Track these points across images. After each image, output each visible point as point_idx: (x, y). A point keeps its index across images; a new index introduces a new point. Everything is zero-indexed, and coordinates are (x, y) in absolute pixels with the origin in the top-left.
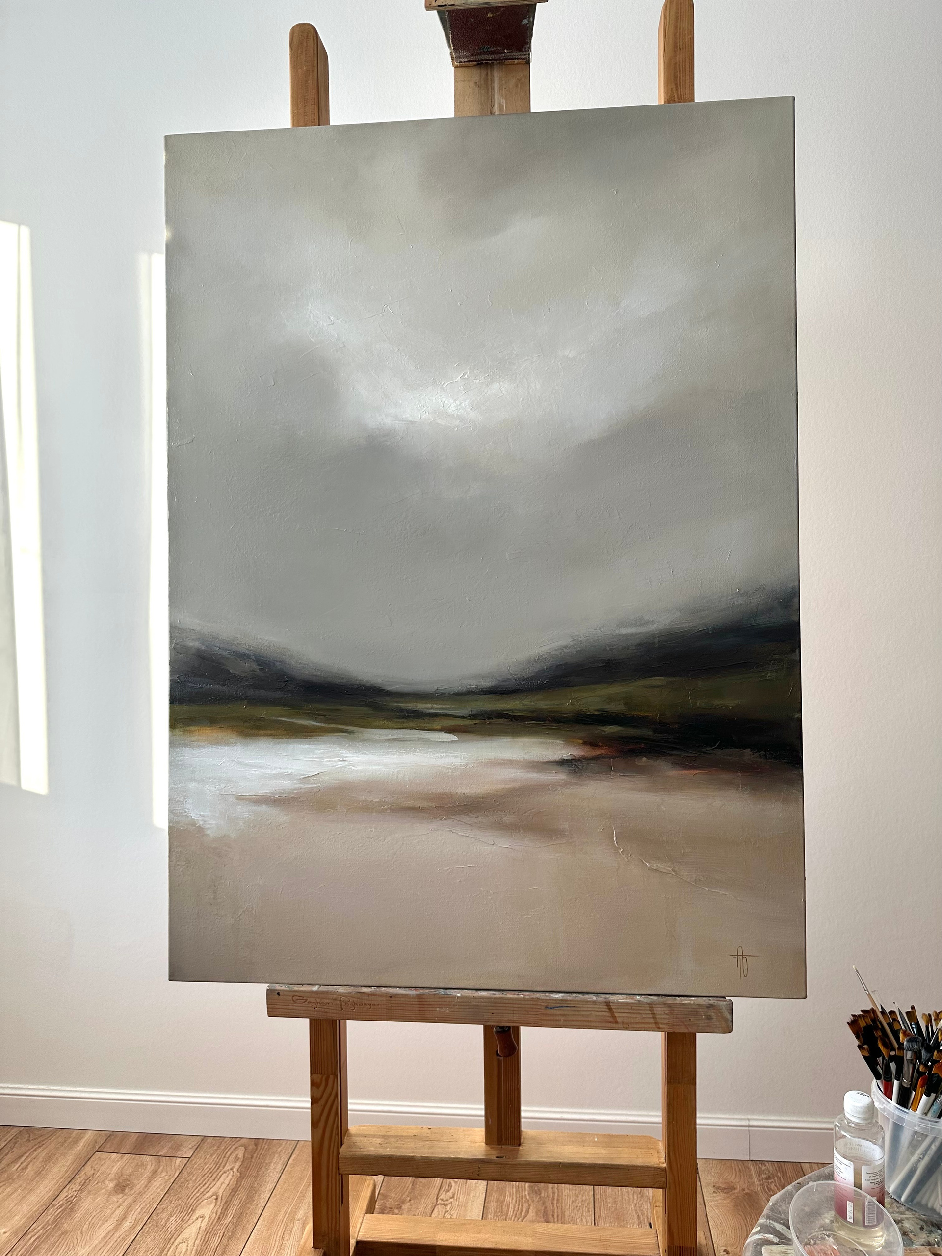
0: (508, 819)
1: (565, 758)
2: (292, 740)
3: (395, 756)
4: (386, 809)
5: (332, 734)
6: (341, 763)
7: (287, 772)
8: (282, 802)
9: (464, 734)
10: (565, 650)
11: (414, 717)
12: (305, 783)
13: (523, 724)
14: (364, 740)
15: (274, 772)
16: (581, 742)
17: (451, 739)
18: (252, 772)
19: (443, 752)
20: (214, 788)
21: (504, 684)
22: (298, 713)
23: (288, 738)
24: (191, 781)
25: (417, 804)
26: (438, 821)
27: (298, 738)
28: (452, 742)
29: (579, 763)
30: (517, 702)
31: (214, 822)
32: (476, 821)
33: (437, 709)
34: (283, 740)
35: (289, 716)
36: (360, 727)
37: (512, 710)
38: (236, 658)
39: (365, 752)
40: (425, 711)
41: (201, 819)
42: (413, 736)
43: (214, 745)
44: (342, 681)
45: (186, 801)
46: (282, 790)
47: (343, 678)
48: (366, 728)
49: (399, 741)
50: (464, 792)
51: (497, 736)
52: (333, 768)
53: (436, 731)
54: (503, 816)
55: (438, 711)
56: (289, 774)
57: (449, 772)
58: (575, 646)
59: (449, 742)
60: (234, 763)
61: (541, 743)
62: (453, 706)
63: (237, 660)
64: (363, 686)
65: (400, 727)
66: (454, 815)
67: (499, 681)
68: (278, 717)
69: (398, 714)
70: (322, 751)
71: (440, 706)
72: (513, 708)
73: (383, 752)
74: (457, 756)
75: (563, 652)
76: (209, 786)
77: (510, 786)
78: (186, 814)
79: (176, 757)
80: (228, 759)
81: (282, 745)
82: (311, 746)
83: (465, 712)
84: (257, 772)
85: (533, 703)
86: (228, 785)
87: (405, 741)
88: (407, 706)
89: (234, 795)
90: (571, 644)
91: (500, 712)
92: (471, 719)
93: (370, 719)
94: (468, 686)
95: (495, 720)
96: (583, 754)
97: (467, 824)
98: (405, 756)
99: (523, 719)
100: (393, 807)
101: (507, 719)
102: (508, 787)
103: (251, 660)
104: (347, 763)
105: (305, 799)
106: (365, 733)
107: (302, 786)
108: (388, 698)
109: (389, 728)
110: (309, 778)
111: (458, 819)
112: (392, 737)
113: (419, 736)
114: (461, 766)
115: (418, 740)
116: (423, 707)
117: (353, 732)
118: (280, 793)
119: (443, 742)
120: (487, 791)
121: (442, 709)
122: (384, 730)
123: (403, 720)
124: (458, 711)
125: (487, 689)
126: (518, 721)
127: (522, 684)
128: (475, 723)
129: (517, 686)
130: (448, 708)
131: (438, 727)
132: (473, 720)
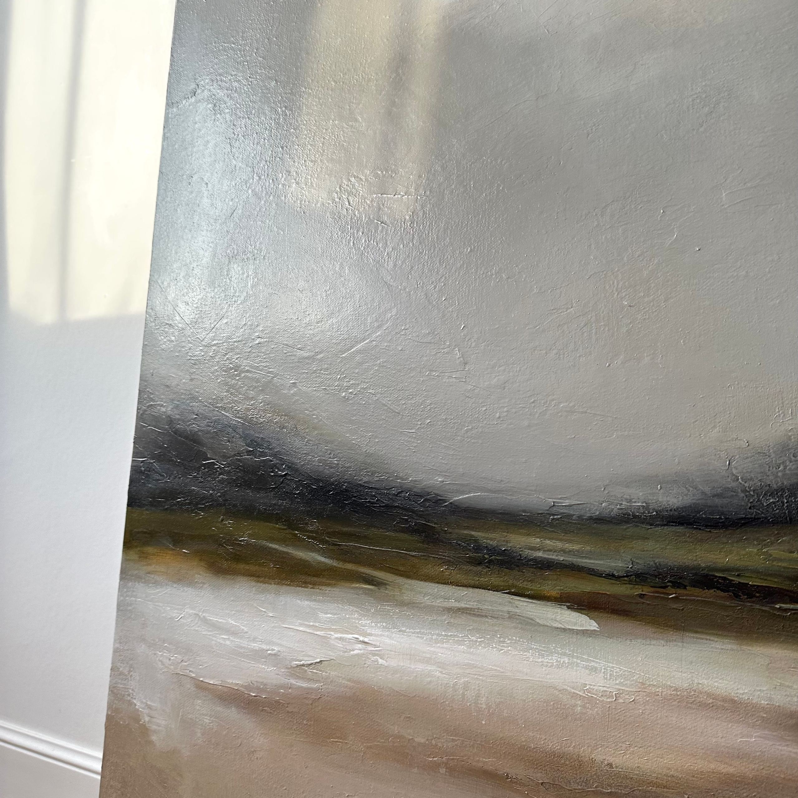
2: (284, 587)
3: (462, 648)
4: (438, 765)
5: (347, 584)
7: (273, 650)
8: (260, 709)
9: (613, 616)
11: (501, 564)
12: (298, 677)
13: (766, 609)
14: (402, 604)
15: (253, 645)
17: (582, 625)
18: (222, 642)
19: (565, 654)
24: (140, 642)
25: (504, 767)
27: (293, 586)
28: (585, 633)
30: (753, 550)
31: (163, 723)
33: (550, 551)
34: (270, 586)
35: (283, 541)
36: (397, 574)
37: (738, 570)
39: (404, 629)
40: (527, 552)
41: (146, 711)
42: (500, 608)
44: (371, 479)
45: (131, 676)
46: (262, 683)
48: (408, 577)
49: (470, 614)
50: (611, 760)
51: (696, 632)
52: (347, 654)
53: (549, 603)
55: (553, 556)
56: (275, 655)
57: (576, 705)
59: (578, 632)
60: (198, 619)
62: (587, 548)
65: (472, 583)
68: (267, 541)
69: (471, 554)
70: (329, 615)
72: (739, 564)
73: (438, 635)
74: (596, 669)
76: (162, 655)
78: (129, 698)
79: (127, 596)
80: (191, 611)
81: (268, 595)
82: (312, 604)
83: (616, 564)
84: (228, 643)
86: (185, 658)
87: (482, 616)
88: (487, 539)
89: (192, 678)
91: (705, 572)
92: (630, 582)
93: (416, 561)
94: (625, 503)
95: (691, 590)
98: (481, 651)
100: (451, 764)
101: (722, 590)
104: (370, 648)
105: (297, 710)
106: (407, 590)
107: (293, 681)
108: (451, 519)
109: (452, 583)
110: (306, 668)
112: (458, 605)
113: (511, 609)
114: (605, 694)
115: (510, 617)
116: (522, 545)
117: (385, 584)
118: (258, 688)
119: (565, 630)
121: (563, 551)
122: (441, 586)
123: (479, 568)
124: (600, 560)
125: (671, 513)
126: (754, 599)
127: (765, 504)
128: (641, 594)
129: (750, 508)
130: (578, 551)
131: (554, 593)
132: (637, 587)
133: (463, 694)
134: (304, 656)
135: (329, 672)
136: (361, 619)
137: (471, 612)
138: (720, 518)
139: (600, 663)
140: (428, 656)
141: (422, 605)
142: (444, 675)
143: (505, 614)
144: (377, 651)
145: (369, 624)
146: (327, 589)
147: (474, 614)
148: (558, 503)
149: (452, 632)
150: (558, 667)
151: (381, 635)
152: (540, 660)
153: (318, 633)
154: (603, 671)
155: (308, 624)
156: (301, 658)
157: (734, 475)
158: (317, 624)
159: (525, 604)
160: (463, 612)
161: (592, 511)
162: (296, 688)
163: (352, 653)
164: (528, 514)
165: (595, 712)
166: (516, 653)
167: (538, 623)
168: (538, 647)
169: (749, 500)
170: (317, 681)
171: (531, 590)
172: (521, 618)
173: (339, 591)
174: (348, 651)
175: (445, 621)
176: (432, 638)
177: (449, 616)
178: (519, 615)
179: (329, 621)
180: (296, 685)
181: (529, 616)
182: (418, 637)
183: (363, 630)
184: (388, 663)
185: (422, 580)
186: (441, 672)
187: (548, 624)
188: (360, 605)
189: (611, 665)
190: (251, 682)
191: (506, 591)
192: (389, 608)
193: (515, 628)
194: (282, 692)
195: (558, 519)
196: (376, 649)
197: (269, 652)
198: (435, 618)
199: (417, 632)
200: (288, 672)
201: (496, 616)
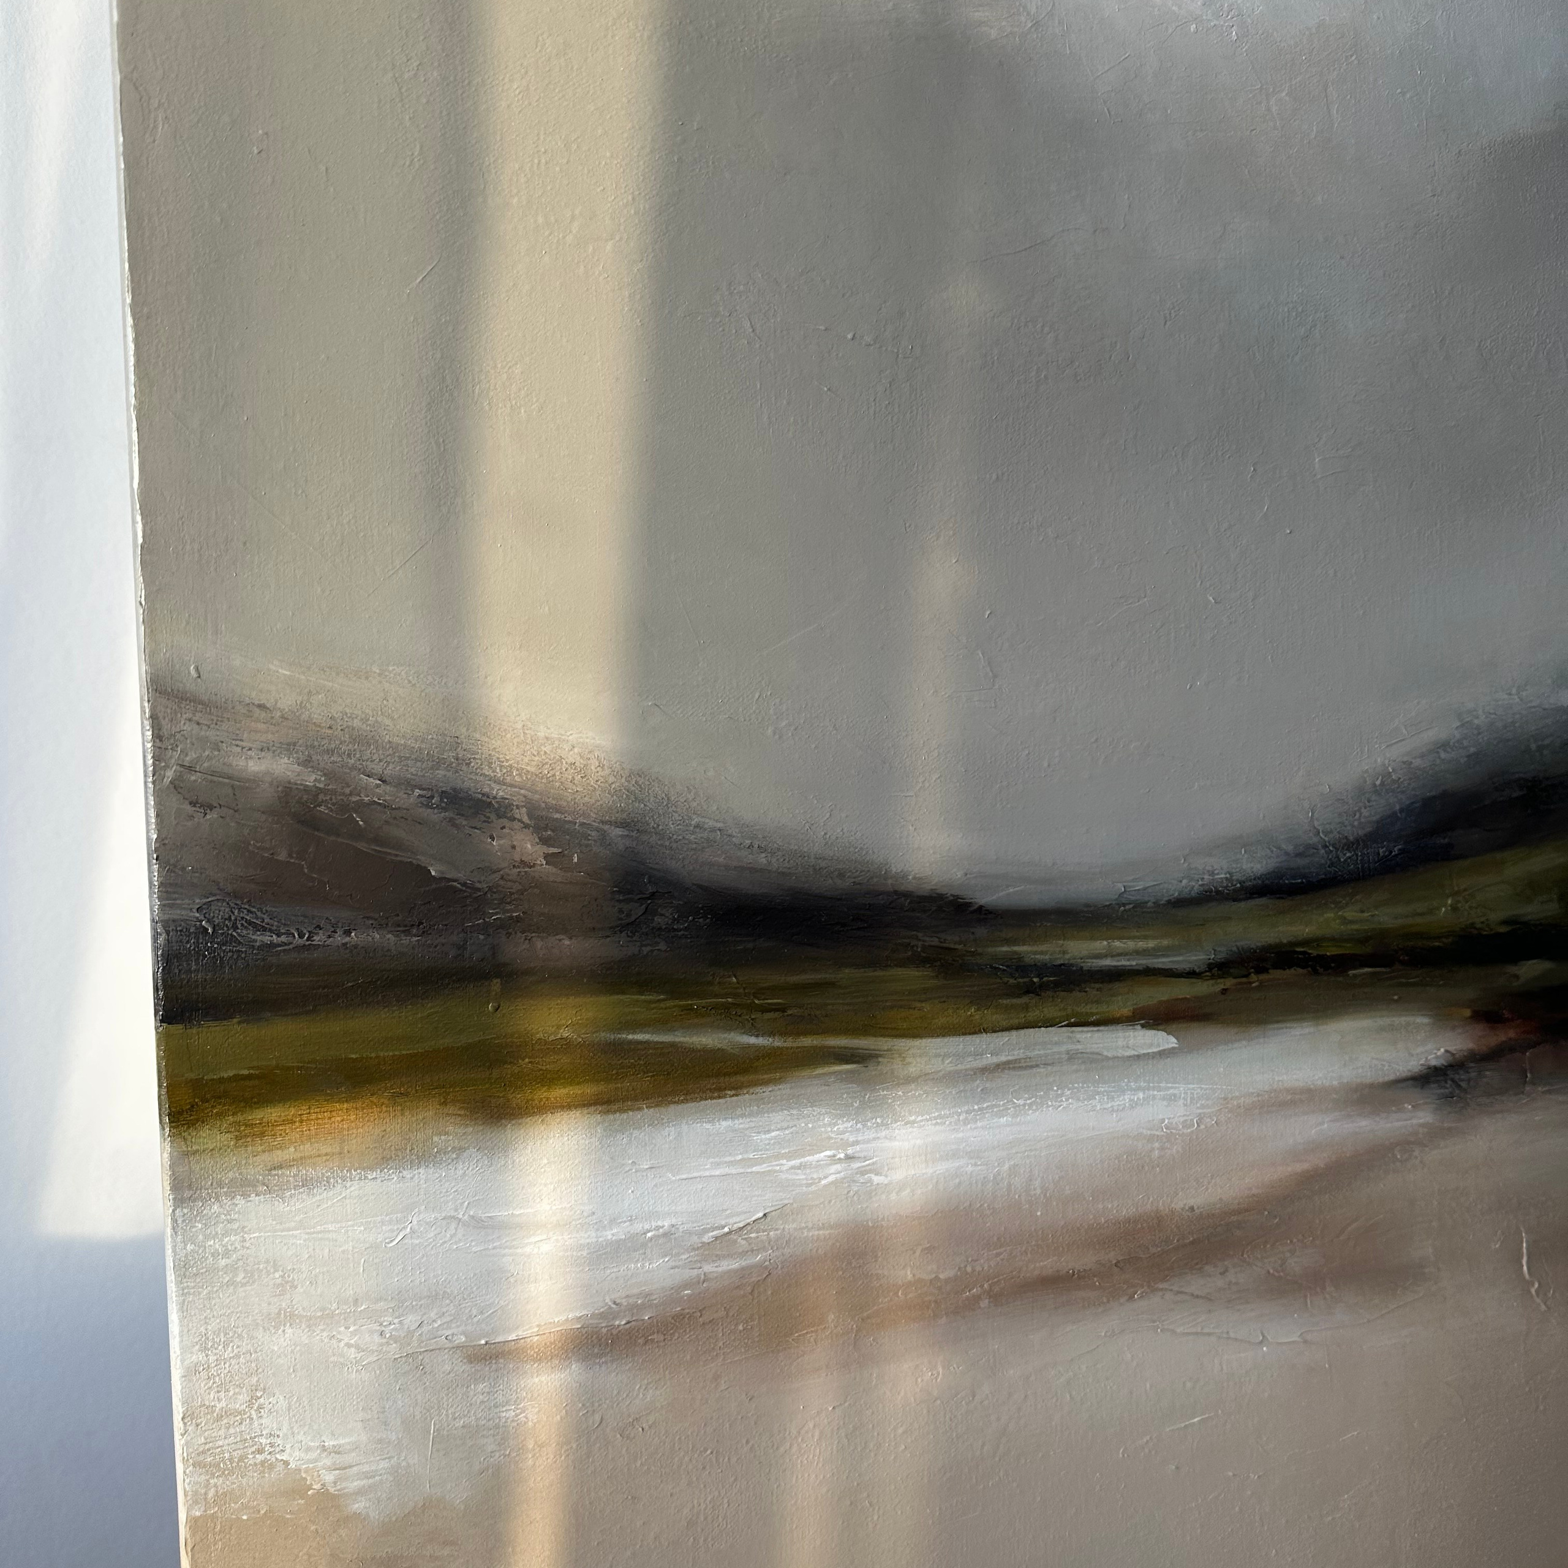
0: (1299, 1261)
1: (1434, 1063)
2: (672, 1108)
3: (1003, 1120)
4: (978, 1298)
5: (806, 1072)
6: (838, 1167)
7: (658, 1228)
8: (641, 1341)
9: (1195, 1024)
10: (1443, 755)
11: (1056, 985)
12: (719, 1257)
13: (1341, 979)
14: (909, 1080)
15: (609, 1235)
16: (1468, 1013)
19: (1139, 1089)
20: (376, 1338)
21: (1301, 862)
22: (690, 1009)
23: (657, 1106)
24: (277, 1328)
25: (1068, 1263)
26: (1121, 1304)
27: (693, 1100)
28: (1162, 1054)
29: (1461, 1072)
30: (1331, 915)
32: (1220, 1282)
33: (1121, 955)
34: (638, 1115)
35: (663, 1023)
36: (896, 1036)
37: (1316, 940)
38: (451, 820)
40: (1089, 963)
42: (1056, 1049)
43: (372, 1169)
44: (839, 882)
46: (638, 1296)
47: (841, 875)
48: (913, 1036)
49: (1014, 1068)
50: (1191, 1202)
51: (1278, 1022)
52: (813, 1188)
53: (1119, 1027)
54: (1288, 1254)
55: (1124, 962)
56: (665, 1235)
57: (1153, 1149)
58: (1465, 743)
60: (453, 1226)
61: (1382, 1029)
62: (1165, 942)
63: (454, 825)
64: (906, 895)
65: (1016, 1021)
66: (1164, 1279)
67: (1287, 853)
68: (620, 1030)
69: (1012, 981)
70: (773, 1134)
71: (1131, 945)
72: (1319, 933)
73: (968, 1112)
74: (1175, 1095)
75: (1438, 761)
77: (1306, 1166)
79: (207, 1237)
80: (431, 1217)
81: (636, 1133)
82: (739, 1124)
83: (1195, 958)
85: (1366, 914)
87: (1032, 1067)
88: (1035, 953)
89: (458, 1347)
90: (1458, 736)
91: (1287, 948)
92: (1213, 977)
93: (927, 1007)
94: (1206, 877)
95: (1276, 974)
96: (1471, 1045)
97: (1197, 1297)
98: (1032, 1116)
99: (1339, 964)
100: (996, 1289)
101: (1303, 968)
102: (1299, 1167)
103: (517, 825)
104: (856, 1165)
105: (722, 1313)
106: (914, 1056)
107: (708, 1268)
108: (981, 931)
109: (986, 1031)
110: (734, 1237)
111: (1175, 1288)
112: (995, 1060)
114: (1185, 1125)
116: (1085, 953)
118: (633, 1308)
119: (1138, 1056)
120: (1250, 1189)
121: (1138, 953)
122: (968, 1038)
123: (1024, 1000)
124: (1181, 955)
125: (1255, 882)
126: (1330, 971)
127: (1342, 860)
128: (1223, 989)
129: (1329, 867)
130: (1153, 949)
131: (1126, 1011)
132: (1219, 981)
133: (1009, 1185)
134: (728, 1217)
135: (782, 1227)
136: (835, 1124)
137: (1016, 1065)
138: (1302, 883)
139: (1179, 1088)
140: (954, 1147)
141: (941, 1074)
142: (980, 1167)
143: (1064, 1056)
144: (869, 1165)
145: (851, 1127)
146: (766, 1091)
147: (1020, 1067)
148: (1130, 887)
149: (989, 1102)
150: (1132, 1107)
151: (874, 1139)
152: (1109, 1105)
153: (754, 1169)
154: (1183, 1096)
155: (733, 1159)
156: (723, 1223)
157: (1315, 828)
158: (751, 1156)
159: (1089, 1035)
160: (1004, 1068)
161: (1171, 892)
162: (716, 1277)
163: (823, 1182)
164: (1092, 909)
165: (1174, 1150)
166: (1080, 1104)
167: (1107, 1057)
168: (1107, 1089)
169: (1328, 857)
170: (758, 1250)
171: (1097, 1014)
172: (1085, 1055)
173: (791, 1088)
174: (817, 1181)
175: (977, 1088)
176: (959, 1120)
177: (983, 1080)
178: (1082, 1053)
179: (774, 1143)
180: (717, 1272)
181: (1094, 1050)
182: (937, 1124)
183: (842, 1139)
184: (889, 1178)
185: (938, 1036)
186: (976, 1165)
187: (1120, 1055)
188: (833, 1101)
189: (1191, 1086)
190: (615, 1303)
191: (1063, 1024)
192: (885, 1092)
193: (1077, 1071)
194: (687, 1294)
195: (1130, 910)
196: (867, 1162)
197: (649, 1235)
198: (962, 1089)
199: (934, 1117)
200: (697, 1255)
201: (1050, 1062)
